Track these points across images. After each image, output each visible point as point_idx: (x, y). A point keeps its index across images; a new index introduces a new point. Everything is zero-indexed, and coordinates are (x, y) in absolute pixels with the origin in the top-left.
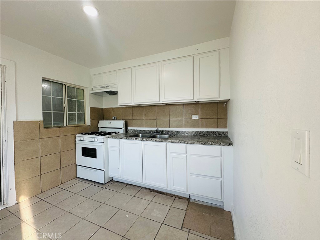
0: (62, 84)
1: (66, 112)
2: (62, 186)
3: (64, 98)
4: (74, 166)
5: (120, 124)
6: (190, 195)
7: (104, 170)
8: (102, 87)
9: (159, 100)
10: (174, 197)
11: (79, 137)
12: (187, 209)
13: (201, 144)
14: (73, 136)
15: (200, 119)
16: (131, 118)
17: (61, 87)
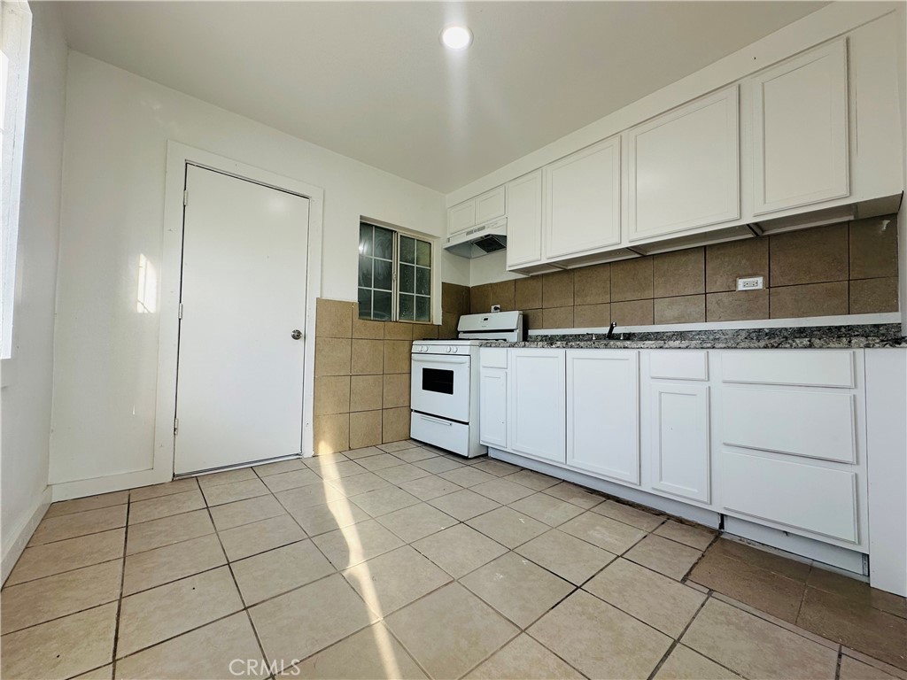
0: (392, 231)
1: (395, 292)
2: (383, 447)
3: (394, 261)
4: (406, 411)
5: (512, 319)
6: (722, 516)
7: (467, 424)
8: (468, 233)
9: (618, 241)
10: (663, 519)
11: (418, 346)
12: (710, 549)
14: (407, 343)
15: (769, 287)
16: (537, 305)
17: (390, 237)
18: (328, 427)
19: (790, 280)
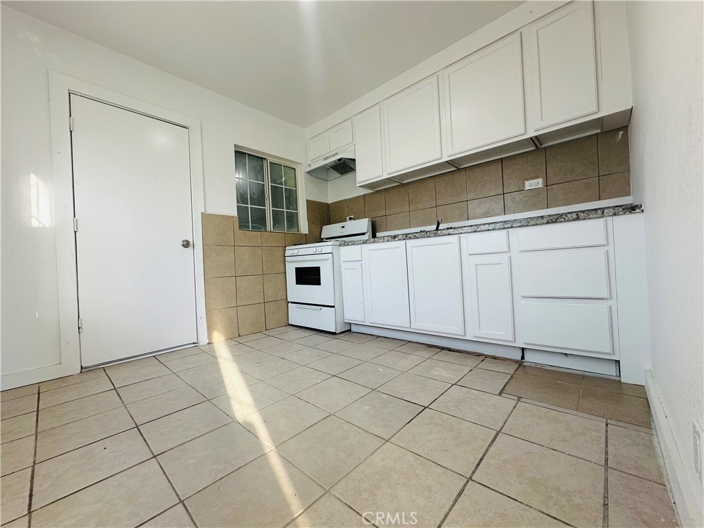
0: (262, 158)
1: (269, 209)
2: (267, 332)
3: (266, 183)
4: (284, 303)
5: (363, 225)
6: (523, 349)
7: (334, 307)
8: (325, 159)
9: (440, 157)
10: (482, 358)
11: (290, 251)
12: (516, 372)
13: (548, 223)
14: (281, 249)
15: (547, 186)
16: (382, 213)
17: (261, 164)
18: (218, 318)
19: (560, 180)
